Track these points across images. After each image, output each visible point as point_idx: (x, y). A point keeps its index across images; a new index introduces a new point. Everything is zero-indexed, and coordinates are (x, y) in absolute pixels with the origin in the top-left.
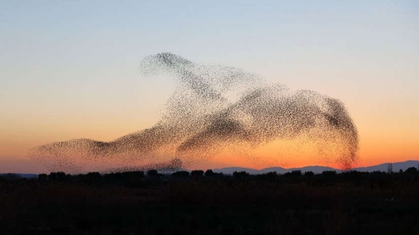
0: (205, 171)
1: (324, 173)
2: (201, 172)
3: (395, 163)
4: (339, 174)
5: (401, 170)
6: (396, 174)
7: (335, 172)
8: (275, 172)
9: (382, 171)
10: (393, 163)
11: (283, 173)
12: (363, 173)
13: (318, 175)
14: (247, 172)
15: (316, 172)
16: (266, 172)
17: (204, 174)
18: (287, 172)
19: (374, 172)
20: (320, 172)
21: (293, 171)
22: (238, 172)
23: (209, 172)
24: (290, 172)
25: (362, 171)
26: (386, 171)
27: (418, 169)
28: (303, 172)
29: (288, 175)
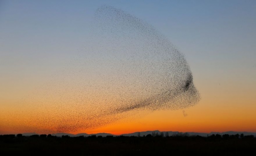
0: (47, 135)
1: (107, 136)
2: (45, 135)
3: (141, 132)
4: (115, 137)
5: (144, 136)
6: (142, 137)
7: (113, 136)
8: (83, 136)
9: (135, 136)
10: (140, 132)
11: (87, 136)
12: (126, 137)
13: (104, 138)
14: (69, 136)
15: (103, 136)
16: (79, 136)
17: (47, 137)
18: (89, 136)
19: (131, 136)
20: (105, 136)
21: (92, 136)
22: (64, 135)
23: (50, 135)
24: (91, 136)
25: (125, 136)
26: (137, 136)
27: (152, 135)
28: (97, 136)
29: (89, 137)
